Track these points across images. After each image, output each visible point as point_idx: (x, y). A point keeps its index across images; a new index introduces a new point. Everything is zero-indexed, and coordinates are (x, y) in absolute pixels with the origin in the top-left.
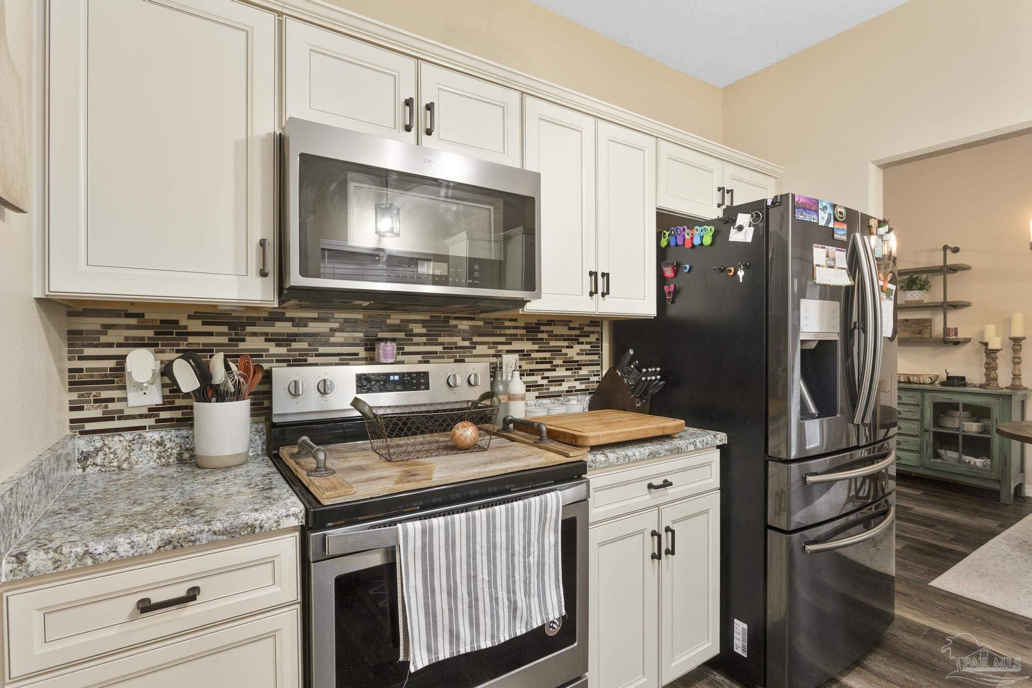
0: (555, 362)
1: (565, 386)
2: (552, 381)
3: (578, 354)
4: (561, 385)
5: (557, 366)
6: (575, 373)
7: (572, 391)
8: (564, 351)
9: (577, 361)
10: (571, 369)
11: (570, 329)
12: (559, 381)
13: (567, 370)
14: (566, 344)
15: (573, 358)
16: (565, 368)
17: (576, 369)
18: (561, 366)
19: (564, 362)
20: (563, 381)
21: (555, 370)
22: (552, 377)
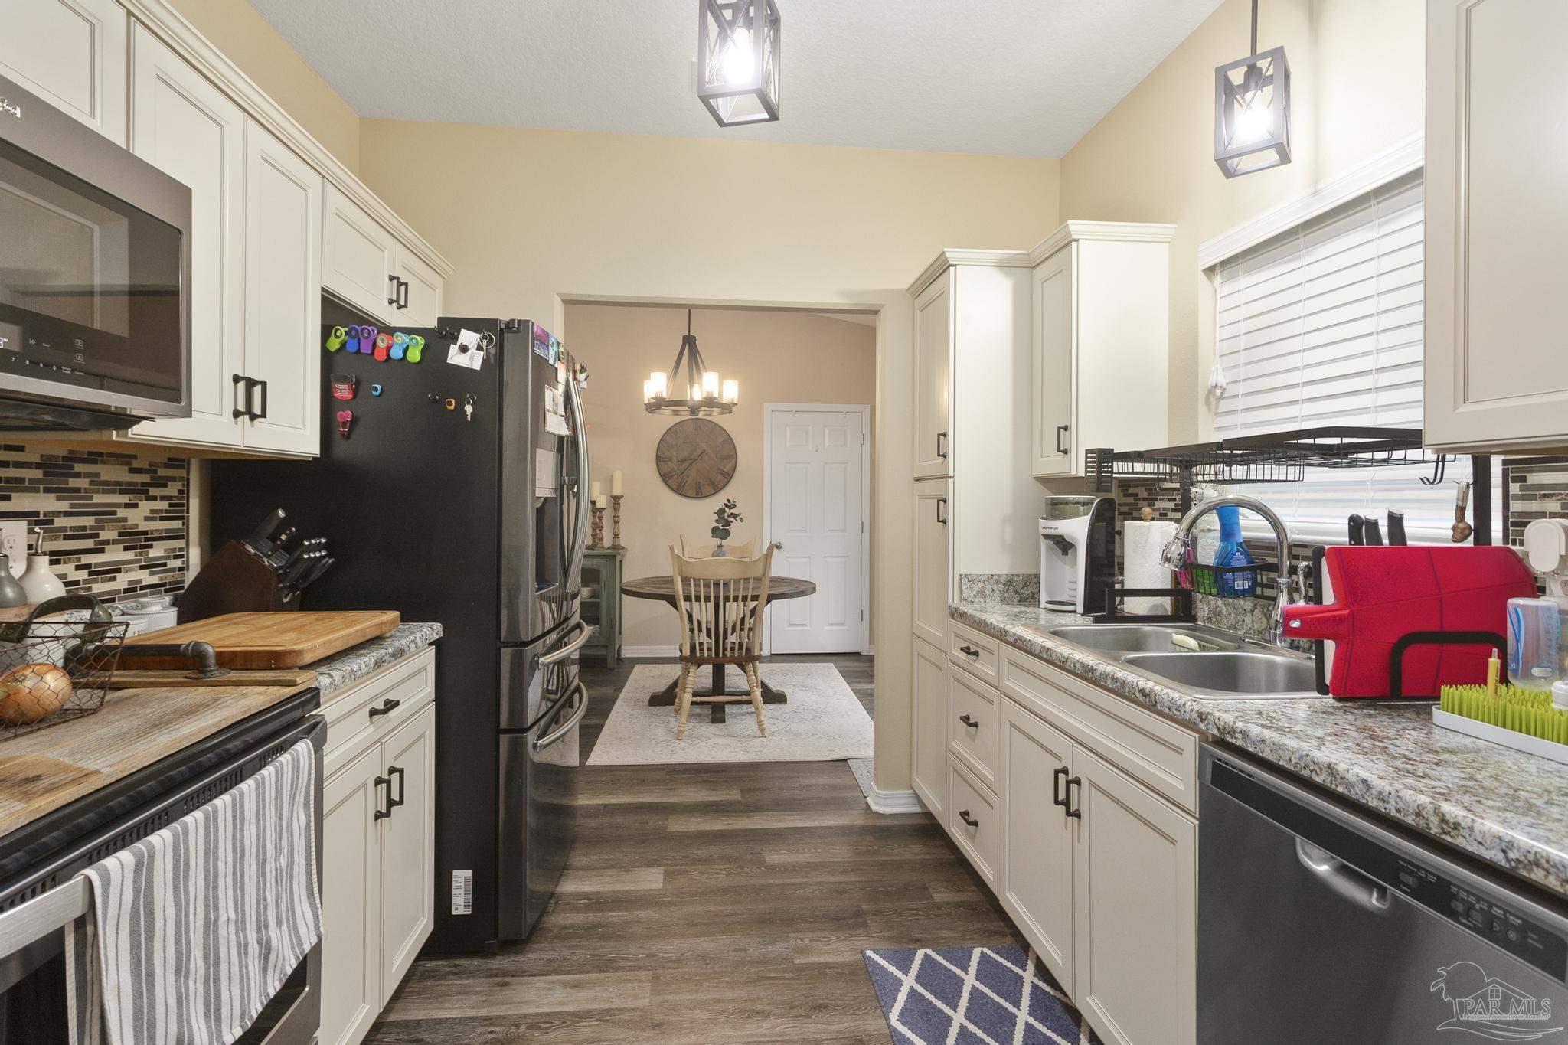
0: (104, 535)
1: (122, 581)
2: (96, 573)
3: (147, 519)
4: (114, 579)
5: (107, 542)
6: (141, 554)
7: (135, 589)
8: (121, 513)
9: (145, 533)
10: (134, 548)
11: (132, 471)
12: (111, 571)
13: (126, 549)
14: (124, 499)
15: (137, 526)
16: (121, 546)
17: (142, 547)
18: (115, 542)
19: (121, 534)
20: (119, 571)
21: (102, 551)
22: (97, 565)
